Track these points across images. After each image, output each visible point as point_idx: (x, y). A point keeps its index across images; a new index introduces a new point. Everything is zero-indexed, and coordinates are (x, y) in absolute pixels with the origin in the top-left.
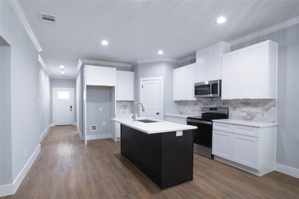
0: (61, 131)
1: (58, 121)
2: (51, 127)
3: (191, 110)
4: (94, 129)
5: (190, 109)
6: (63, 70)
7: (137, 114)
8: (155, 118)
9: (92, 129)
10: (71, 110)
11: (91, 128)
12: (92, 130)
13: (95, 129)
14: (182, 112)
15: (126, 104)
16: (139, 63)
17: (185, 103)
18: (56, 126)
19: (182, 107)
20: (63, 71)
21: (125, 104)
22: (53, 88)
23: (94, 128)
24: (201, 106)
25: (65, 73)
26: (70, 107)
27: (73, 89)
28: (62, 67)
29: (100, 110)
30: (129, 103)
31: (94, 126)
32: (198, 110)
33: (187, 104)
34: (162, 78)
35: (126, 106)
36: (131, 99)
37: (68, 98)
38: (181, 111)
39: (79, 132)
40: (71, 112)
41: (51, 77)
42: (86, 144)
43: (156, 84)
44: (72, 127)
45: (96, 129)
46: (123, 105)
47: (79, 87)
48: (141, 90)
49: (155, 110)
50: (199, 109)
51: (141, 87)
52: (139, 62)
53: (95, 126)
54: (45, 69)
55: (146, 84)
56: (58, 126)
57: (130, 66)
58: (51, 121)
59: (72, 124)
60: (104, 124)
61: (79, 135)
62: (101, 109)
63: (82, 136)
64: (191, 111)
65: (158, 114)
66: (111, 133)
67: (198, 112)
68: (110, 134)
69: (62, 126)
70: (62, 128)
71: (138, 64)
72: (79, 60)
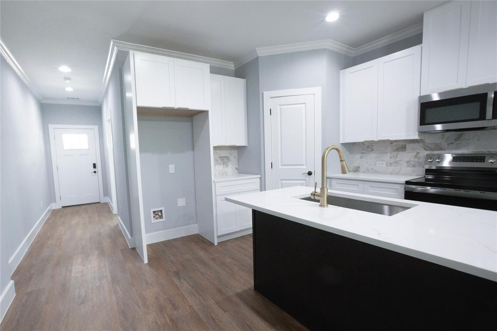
0: (75, 220)
1: (67, 196)
2: (54, 210)
3: (385, 163)
4: (158, 216)
5: (384, 161)
6: (69, 79)
7: (259, 176)
8: (303, 183)
9: (154, 217)
10: (95, 172)
11: (152, 215)
12: (153, 221)
13: (161, 217)
14: (359, 167)
15: (228, 155)
16: (259, 55)
17: (368, 147)
18: (63, 207)
19: (358, 156)
20: (68, 81)
21: (224, 153)
22: (51, 127)
23: (158, 214)
24: (418, 153)
25: (74, 90)
26: (92, 165)
27: (96, 127)
28: (65, 69)
29: (170, 172)
30: (232, 151)
31: (158, 211)
32: (408, 162)
33: (373, 150)
34: (318, 91)
35: (227, 158)
36: (241, 142)
37: (87, 147)
38: (356, 165)
39: (119, 221)
40: (95, 176)
41: (43, 102)
42: (146, 261)
43: (304, 105)
44: (100, 208)
45: (164, 216)
46: (220, 157)
47: (110, 120)
48: (268, 121)
49: (303, 165)
50: (413, 159)
51: (267, 112)
52: (262, 52)
53: (161, 211)
54: (19, 73)
55: (279, 107)
56: (68, 208)
57: (231, 66)
58: (51, 196)
59: (99, 201)
60: (181, 202)
61: (121, 231)
62: (172, 169)
63: (132, 235)
64: (385, 165)
65: (310, 174)
66: (197, 223)
67: (408, 166)
68: (196, 225)
69: (78, 208)
70: (78, 211)
71: (257, 58)
72: (110, 42)
